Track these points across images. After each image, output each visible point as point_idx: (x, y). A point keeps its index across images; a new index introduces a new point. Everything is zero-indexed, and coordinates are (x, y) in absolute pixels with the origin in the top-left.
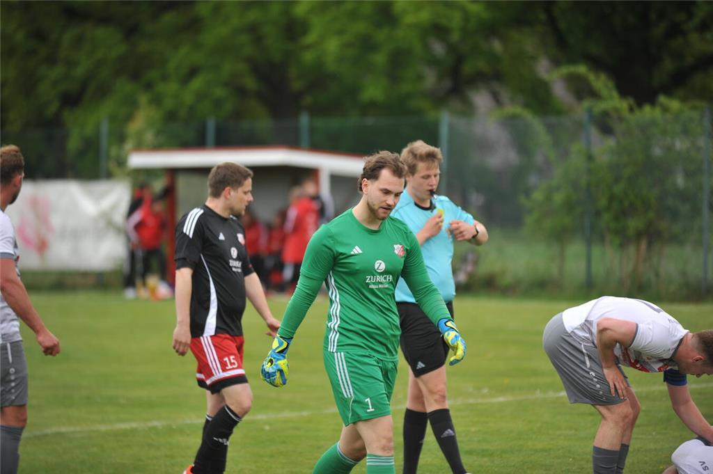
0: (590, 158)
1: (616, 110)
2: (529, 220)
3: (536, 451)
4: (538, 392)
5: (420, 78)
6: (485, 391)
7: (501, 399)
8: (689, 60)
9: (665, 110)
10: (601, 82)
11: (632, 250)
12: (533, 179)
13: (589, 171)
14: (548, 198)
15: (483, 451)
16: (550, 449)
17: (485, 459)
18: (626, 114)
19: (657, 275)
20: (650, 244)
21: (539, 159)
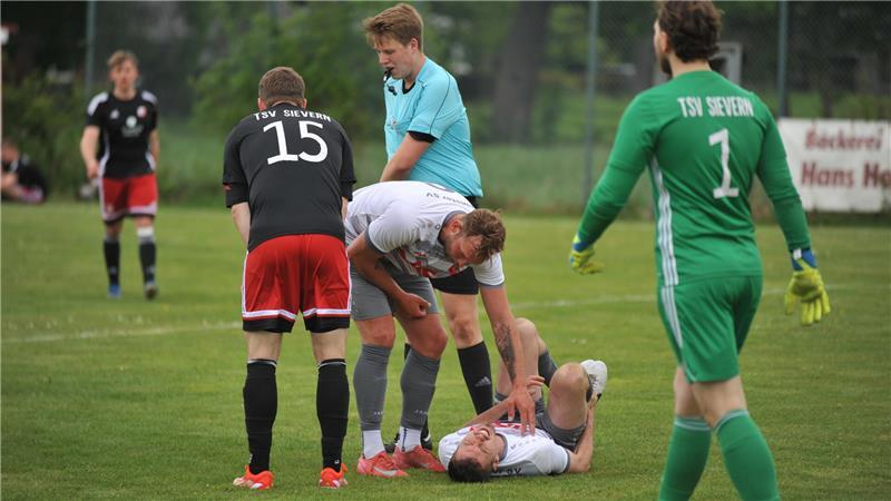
0: (276, 32)
2: (199, 108)
3: (200, 395)
4: (205, 322)
6: (139, 320)
7: (158, 331)
12: (204, 58)
14: (224, 81)
15: (134, 394)
16: (217, 393)
17: (137, 405)
21: (212, 32)
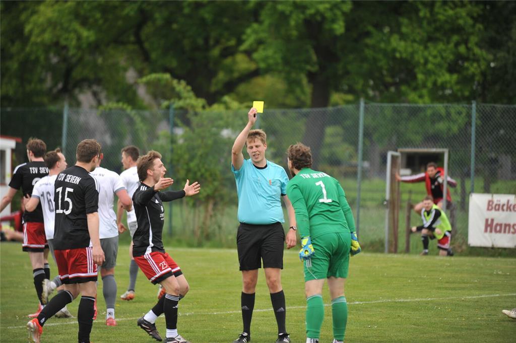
1: (193, 107)
5: (42, 81)
8: (236, 75)
9: (228, 107)
10: (181, 87)
11: (202, 208)
13: (172, 151)
18: (199, 110)
19: (220, 227)
20: (215, 204)
